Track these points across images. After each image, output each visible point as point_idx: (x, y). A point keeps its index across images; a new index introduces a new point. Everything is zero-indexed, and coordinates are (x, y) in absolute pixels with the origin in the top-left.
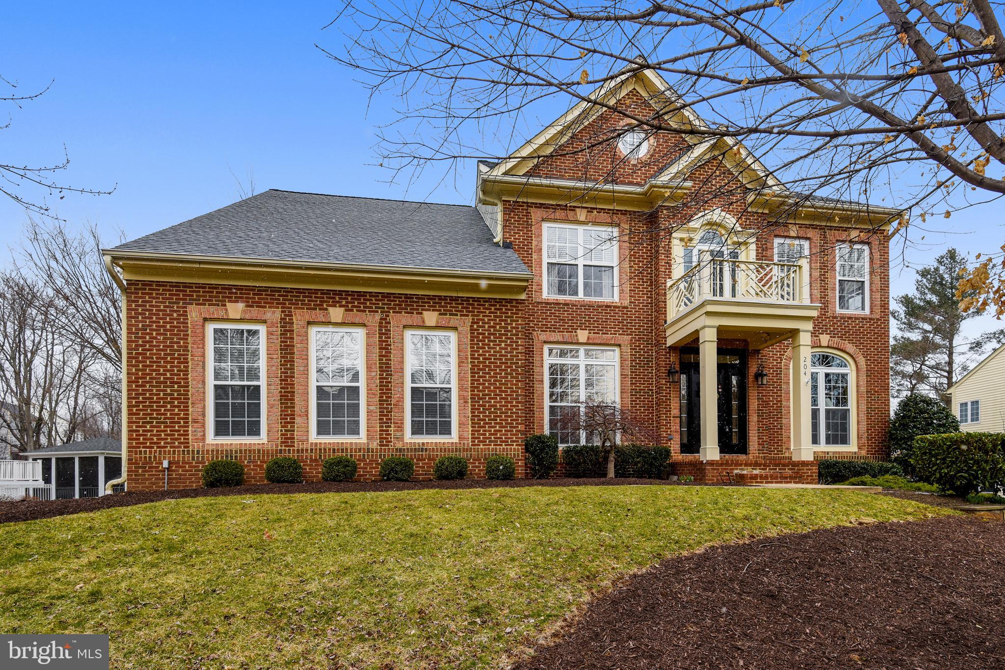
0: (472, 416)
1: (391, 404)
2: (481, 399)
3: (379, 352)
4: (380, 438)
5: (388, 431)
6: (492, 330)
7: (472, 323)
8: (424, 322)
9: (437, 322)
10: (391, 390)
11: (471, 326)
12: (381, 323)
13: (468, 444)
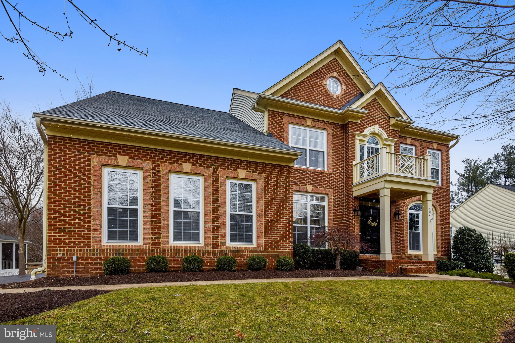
0: (265, 232)
1: (219, 224)
2: (270, 222)
3: (212, 192)
4: (212, 244)
5: (217, 239)
6: (276, 182)
7: (265, 178)
8: (238, 175)
9: (246, 176)
10: (219, 215)
11: (264, 180)
12: (213, 174)
13: (263, 248)
